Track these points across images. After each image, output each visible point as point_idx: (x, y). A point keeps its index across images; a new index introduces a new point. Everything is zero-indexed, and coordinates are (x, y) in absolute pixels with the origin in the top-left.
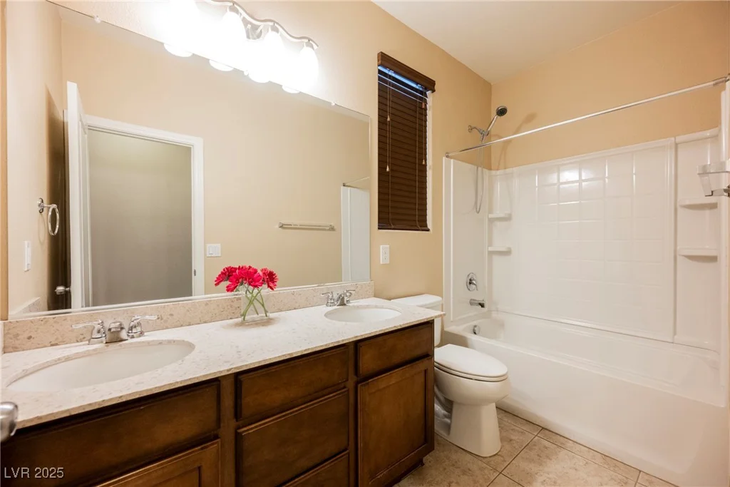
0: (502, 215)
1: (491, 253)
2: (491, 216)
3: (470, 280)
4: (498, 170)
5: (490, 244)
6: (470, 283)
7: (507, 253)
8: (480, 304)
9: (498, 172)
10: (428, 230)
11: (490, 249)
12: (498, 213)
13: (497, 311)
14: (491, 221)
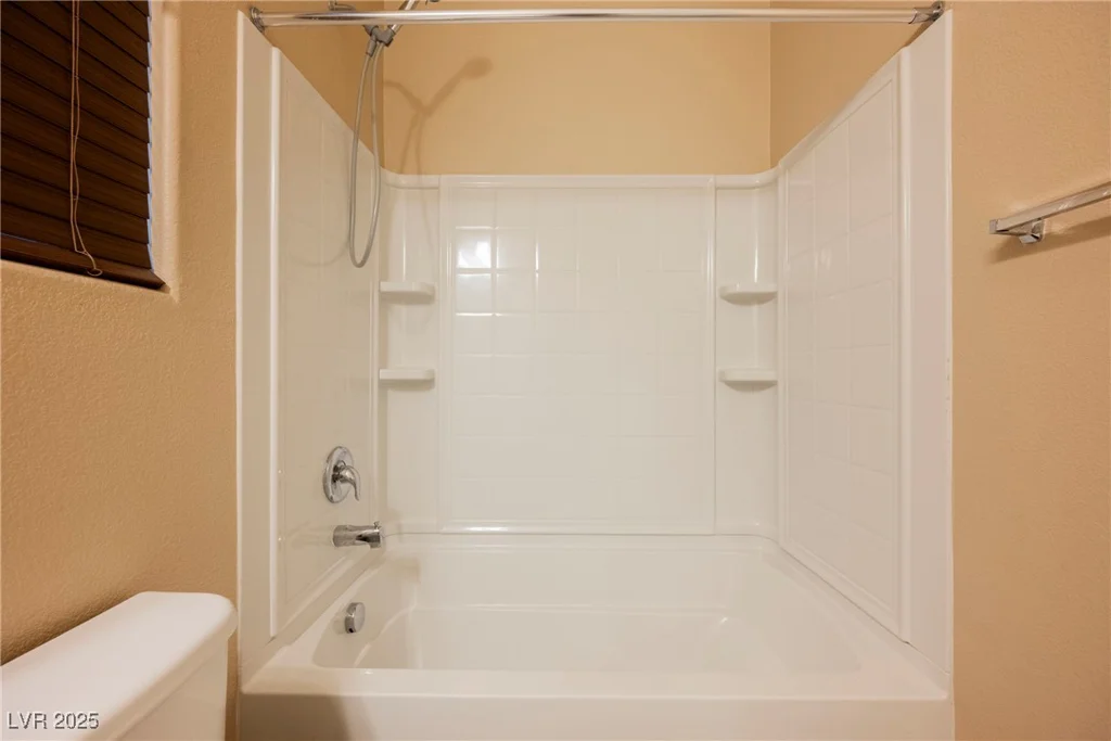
0: (414, 287)
1: (386, 385)
2: (386, 287)
3: (336, 469)
4: (401, 172)
5: (383, 364)
6: (335, 479)
7: (426, 384)
8: (364, 539)
9: (403, 180)
10: (157, 285)
11: (385, 374)
12: (401, 281)
13: (400, 534)
14: (388, 299)
